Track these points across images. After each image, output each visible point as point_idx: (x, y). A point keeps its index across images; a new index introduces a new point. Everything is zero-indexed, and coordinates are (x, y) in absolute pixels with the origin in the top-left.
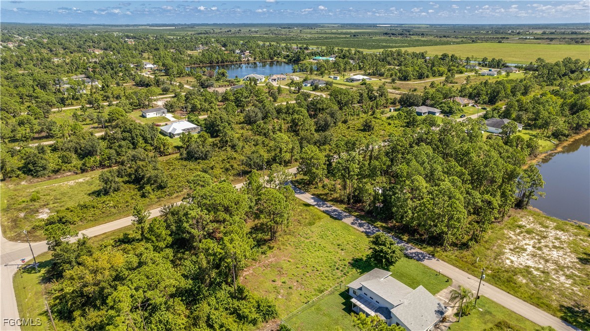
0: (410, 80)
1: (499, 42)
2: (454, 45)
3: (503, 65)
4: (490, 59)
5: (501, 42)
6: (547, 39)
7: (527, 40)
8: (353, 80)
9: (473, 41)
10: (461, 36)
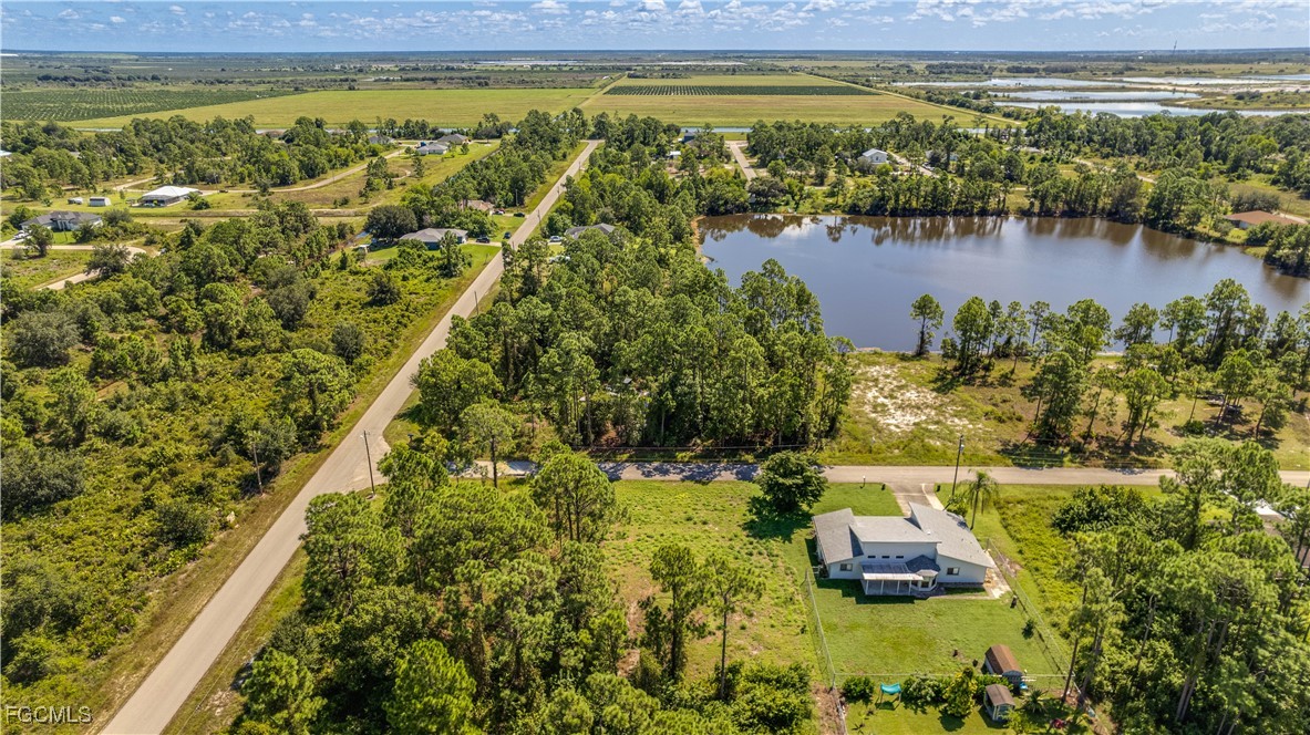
0: (295, 183)
1: (350, 89)
2: (263, 101)
3: (433, 131)
4: (401, 122)
5: (354, 89)
6: (423, 80)
7: (394, 83)
8: (163, 202)
9: (296, 89)
10: (257, 80)
